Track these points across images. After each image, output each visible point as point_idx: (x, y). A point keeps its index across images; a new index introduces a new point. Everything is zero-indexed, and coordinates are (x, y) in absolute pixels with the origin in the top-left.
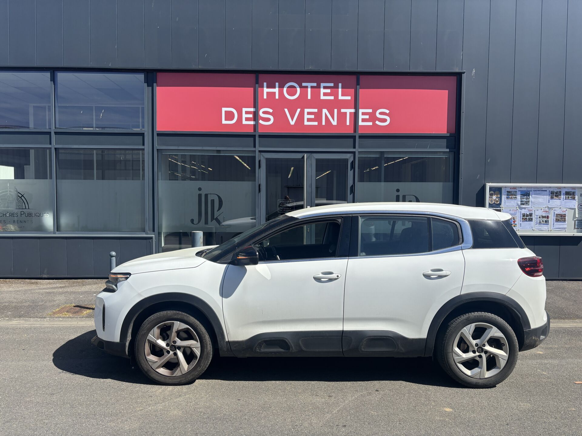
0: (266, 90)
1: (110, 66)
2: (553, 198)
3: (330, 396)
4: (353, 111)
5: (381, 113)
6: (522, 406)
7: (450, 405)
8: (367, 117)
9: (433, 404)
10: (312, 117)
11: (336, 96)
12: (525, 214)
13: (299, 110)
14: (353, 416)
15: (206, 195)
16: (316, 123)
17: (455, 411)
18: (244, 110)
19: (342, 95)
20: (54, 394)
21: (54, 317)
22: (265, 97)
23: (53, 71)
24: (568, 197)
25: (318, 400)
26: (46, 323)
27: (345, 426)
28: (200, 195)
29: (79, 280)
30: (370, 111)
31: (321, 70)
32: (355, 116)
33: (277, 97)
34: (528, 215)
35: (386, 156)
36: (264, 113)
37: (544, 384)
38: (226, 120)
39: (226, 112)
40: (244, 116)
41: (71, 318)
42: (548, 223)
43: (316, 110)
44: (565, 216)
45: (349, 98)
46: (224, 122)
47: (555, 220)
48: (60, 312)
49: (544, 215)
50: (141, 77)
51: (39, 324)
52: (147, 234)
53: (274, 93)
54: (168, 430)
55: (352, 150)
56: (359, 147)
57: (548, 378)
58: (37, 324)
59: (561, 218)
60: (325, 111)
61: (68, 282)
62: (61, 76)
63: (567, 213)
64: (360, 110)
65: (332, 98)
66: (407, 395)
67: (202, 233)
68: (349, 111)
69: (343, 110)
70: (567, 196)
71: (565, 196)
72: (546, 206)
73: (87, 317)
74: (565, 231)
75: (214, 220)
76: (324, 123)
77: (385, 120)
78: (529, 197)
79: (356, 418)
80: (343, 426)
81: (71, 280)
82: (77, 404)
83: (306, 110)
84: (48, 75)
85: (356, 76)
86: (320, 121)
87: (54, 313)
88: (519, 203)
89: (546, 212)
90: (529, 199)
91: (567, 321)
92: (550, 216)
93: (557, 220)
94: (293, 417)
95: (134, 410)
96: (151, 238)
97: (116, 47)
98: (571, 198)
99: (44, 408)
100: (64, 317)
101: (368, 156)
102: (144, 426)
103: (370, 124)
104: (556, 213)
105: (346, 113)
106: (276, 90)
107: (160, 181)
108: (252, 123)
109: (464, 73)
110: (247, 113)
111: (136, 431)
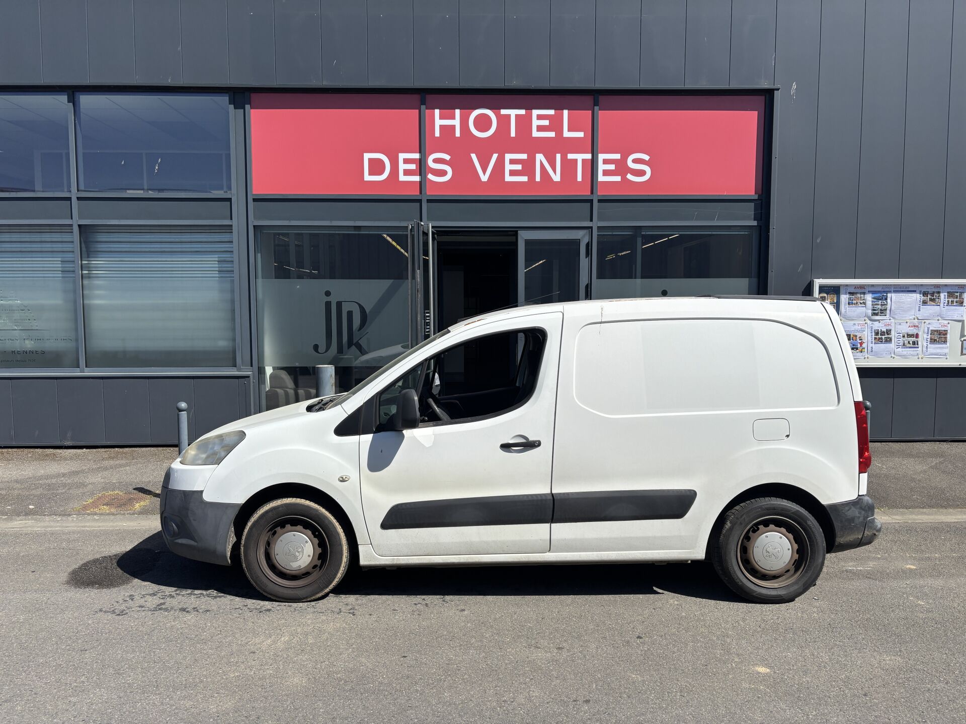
0: (438, 122)
1: (170, 82)
2: (926, 303)
3: (559, 648)
4: (589, 156)
5: (635, 161)
6: (887, 662)
7: (764, 662)
8: (612, 167)
9: (737, 660)
10: (519, 167)
11: (559, 131)
12: (880, 330)
13: (495, 156)
14: (600, 683)
15: (339, 304)
16: (524, 179)
17: (775, 672)
18: (402, 156)
19: (569, 130)
20: (86, 650)
21: (85, 514)
22: (437, 134)
23: (73, 91)
24: (952, 302)
25: (539, 654)
26: (72, 524)
27: (587, 701)
28: (328, 304)
29: (127, 449)
30: (617, 156)
31: (533, 86)
32: (592, 165)
33: (458, 134)
34: (884, 332)
35: (644, 233)
36: (436, 161)
37: (921, 622)
38: (370, 174)
39: (370, 160)
40: (402, 167)
41: (113, 514)
42: (918, 345)
43: (524, 156)
44: (946, 334)
45: (581, 134)
46: (367, 177)
47: (929, 340)
48: (94, 504)
49: (910, 333)
50: (224, 99)
51: (60, 526)
52: (239, 370)
53: (453, 127)
54: (284, 711)
55: (587, 224)
56: (600, 219)
57: (928, 611)
58: (57, 527)
59: (939, 337)
60: (540, 157)
61: (108, 453)
62: (85, 100)
63: (948, 328)
64: (599, 155)
65: (552, 134)
66: (691, 644)
67: (334, 368)
68: (581, 157)
69: (571, 156)
70: (950, 300)
71: (947, 300)
72: (914, 317)
73: (140, 513)
74: (947, 358)
75: (354, 347)
76: (538, 179)
77: (641, 173)
78: (887, 302)
79: (606, 687)
80: (584, 701)
81: (113, 450)
82: (127, 668)
83: (508, 157)
84: (64, 98)
85: (593, 96)
86: (532, 175)
87: (85, 507)
88: (870, 312)
89: (915, 326)
90: (887, 305)
91: (951, 510)
92: (920, 334)
93: (933, 341)
94: (499, 687)
95: (224, 677)
96: (248, 377)
97: (179, 49)
98: (956, 302)
99: (69, 676)
100: (102, 514)
101: (614, 233)
102: (242, 706)
103: (618, 179)
104: (930, 329)
105: (576, 160)
106: (456, 122)
107: (260, 281)
108: (417, 178)
109: (778, 89)
110: (406, 161)
111: (228, 714)
